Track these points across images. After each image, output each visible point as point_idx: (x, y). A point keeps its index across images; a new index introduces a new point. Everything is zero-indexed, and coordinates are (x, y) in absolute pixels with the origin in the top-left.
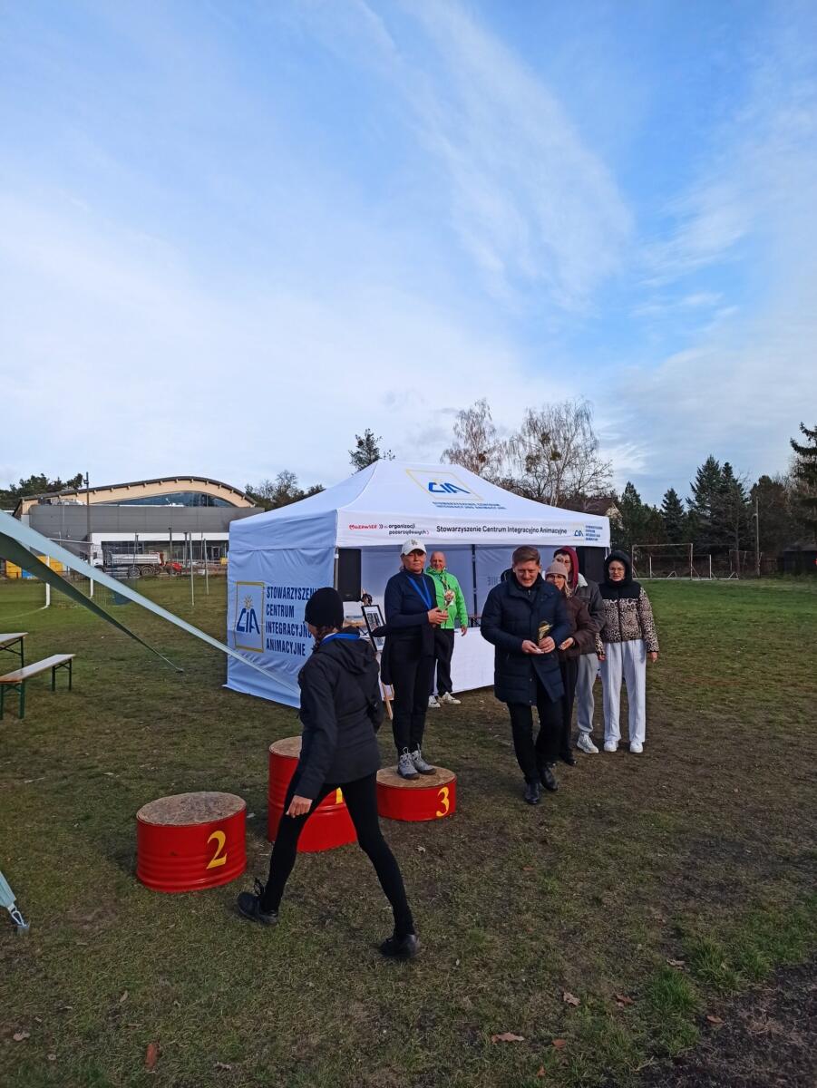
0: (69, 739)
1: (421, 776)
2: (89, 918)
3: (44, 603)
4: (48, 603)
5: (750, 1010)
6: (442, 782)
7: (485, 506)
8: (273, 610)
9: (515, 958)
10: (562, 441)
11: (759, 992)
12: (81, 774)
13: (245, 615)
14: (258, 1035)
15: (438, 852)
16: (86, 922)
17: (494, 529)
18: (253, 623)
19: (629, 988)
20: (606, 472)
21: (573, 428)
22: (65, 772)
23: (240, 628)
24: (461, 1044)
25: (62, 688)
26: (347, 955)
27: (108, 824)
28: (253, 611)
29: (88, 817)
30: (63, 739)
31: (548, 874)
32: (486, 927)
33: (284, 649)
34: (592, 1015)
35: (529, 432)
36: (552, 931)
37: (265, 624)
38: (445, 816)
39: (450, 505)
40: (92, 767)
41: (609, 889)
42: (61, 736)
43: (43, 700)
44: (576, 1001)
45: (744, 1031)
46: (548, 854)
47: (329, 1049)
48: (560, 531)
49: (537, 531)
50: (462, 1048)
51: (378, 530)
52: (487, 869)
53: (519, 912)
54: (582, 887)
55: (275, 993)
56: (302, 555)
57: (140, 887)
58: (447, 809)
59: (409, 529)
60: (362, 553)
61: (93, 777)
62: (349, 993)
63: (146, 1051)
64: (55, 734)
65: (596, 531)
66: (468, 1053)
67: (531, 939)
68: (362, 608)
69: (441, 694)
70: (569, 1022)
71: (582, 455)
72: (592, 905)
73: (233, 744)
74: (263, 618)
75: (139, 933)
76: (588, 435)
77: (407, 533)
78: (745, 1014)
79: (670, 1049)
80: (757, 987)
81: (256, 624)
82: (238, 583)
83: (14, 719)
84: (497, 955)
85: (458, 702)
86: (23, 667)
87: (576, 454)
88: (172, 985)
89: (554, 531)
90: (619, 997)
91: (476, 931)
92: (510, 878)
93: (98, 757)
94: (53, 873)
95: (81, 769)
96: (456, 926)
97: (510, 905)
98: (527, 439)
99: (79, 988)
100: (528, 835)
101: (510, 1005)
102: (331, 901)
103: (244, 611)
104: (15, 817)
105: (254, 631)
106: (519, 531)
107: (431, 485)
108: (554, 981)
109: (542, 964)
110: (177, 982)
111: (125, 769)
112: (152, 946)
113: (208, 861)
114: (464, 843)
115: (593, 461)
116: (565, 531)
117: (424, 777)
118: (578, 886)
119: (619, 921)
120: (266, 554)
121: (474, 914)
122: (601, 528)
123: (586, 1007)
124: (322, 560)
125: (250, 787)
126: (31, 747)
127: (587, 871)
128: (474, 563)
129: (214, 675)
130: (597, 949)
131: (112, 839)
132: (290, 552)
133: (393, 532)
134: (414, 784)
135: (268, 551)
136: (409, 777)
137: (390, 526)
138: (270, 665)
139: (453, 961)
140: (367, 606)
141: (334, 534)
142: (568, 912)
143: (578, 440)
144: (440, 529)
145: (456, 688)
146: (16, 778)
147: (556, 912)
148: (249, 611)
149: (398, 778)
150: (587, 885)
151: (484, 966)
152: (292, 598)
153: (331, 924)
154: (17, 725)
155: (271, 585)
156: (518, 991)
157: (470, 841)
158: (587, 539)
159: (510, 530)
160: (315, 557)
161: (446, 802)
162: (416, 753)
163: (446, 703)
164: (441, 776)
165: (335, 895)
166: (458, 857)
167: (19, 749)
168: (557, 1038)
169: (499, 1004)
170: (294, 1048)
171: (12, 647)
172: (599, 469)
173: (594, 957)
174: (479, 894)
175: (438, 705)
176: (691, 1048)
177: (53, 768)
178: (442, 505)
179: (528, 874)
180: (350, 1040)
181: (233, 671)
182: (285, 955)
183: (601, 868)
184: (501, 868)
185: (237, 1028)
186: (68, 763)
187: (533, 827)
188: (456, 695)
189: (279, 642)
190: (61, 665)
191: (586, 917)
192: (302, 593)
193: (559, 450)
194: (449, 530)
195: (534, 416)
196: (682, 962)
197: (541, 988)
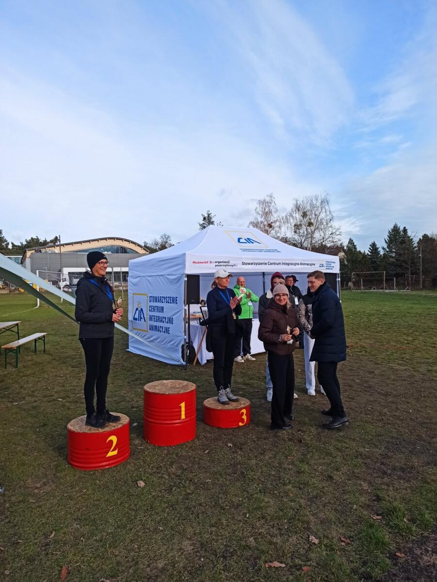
0: (40, 379)
1: (230, 402)
2: (38, 485)
3: (37, 305)
4: (38, 305)
5: (422, 549)
6: (242, 406)
7: (269, 251)
8: (153, 309)
9: (281, 513)
10: (314, 216)
11: (427, 537)
12: (45, 399)
13: (137, 311)
14: (128, 560)
15: (239, 447)
16: (37, 488)
17: (274, 264)
18: (142, 316)
19: (349, 534)
20: (338, 233)
21: (320, 209)
22: (36, 399)
23: (135, 319)
24: (247, 568)
25: (40, 351)
26: (183, 510)
27: (56, 429)
28: (142, 310)
29: (45, 425)
30: (37, 380)
31: (302, 461)
32: (265, 493)
33: (158, 330)
34: (327, 551)
35: (296, 211)
36: (303, 496)
37: (148, 317)
38: (244, 425)
39: (249, 250)
40: (51, 396)
41: (337, 470)
42: (36, 378)
43: (30, 357)
44: (316, 541)
45: (418, 563)
46: (302, 448)
47: (168, 570)
48: (311, 265)
49: (298, 264)
50: (247, 572)
51: (209, 264)
52: (267, 457)
53: (284, 485)
54: (322, 469)
55: (140, 534)
56: (167, 278)
57: (69, 467)
58: (245, 421)
59: (227, 263)
60: (200, 277)
61: (51, 402)
62: (183, 534)
63: (61, 570)
64: (34, 377)
65: (333, 264)
66: (251, 575)
67: (291, 501)
68: (201, 308)
69: (245, 355)
70: (312, 555)
71: (325, 223)
72: (327, 480)
73: (129, 383)
74: (147, 313)
75: (65, 495)
76: (328, 213)
77: (225, 266)
78: (418, 552)
79: (373, 575)
80: (426, 534)
81: (144, 316)
82: (134, 294)
83: (12, 368)
84: (271, 511)
85: (254, 359)
86: (19, 339)
87: (321, 223)
88: (81, 528)
89: (308, 264)
90: (342, 539)
91: (259, 496)
92: (280, 464)
93: (55, 390)
94: (22, 457)
95: (45, 396)
96: (248, 492)
97: (279, 480)
98: (294, 215)
99: (27, 529)
100: (291, 437)
101: (277, 543)
102: (177, 476)
103: (137, 309)
104: (6, 424)
105: (143, 320)
106: (288, 264)
107: (239, 239)
108: (304, 528)
109: (297, 518)
110: (84, 526)
111: (68, 397)
112: (72, 503)
113: (108, 452)
114: (254, 441)
115: (331, 227)
116: (314, 265)
117: (233, 403)
118: (319, 468)
119: (343, 490)
120: (149, 278)
121: (258, 485)
122: (334, 263)
123: (323, 545)
124: (178, 281)
125: (136, 407)
126: (20, 384)
127: (324, 459)
128: (264, 283)
129: (122, 344)
130: (330, 508)
131: (57, 438)
132: (161, 277)
133: (217, 266)
134: (227, 407)
135: (149, 276)
136: (224, 403)
137: (216, 262)
138: (151, 339)
139: (245, 514)
140: (203, 306)
141: (184, 267)
142: (313, 484)
143: (323, 215)
144: (243, 264)
145: (253, 352)
146: (9, 402)
147: (306, 484)
148: (139, 309)
149: (218, 403)
150: (324, 468)
151: (263, 518)
152: (163, 302)
153: (175, 490)
154: (14, 371)
155: (151, 295)
156: (283, 534)
157: (258, 440)
158: (327, 269)
159: (283, 264)
160: (174, 279)
161: (244, 417)
162: (228, 390)
163: (248, 360)
164: (242, 402)
165: (179, 472)
166: (250, 450)
167: (13, 385)
168: (304, 565)
169: (271, 543)
170: (148, 569)
171: (12, 329)
172: (334, 231)
173: (328, 513)
174: (261, 473)
175: (243, 361)
176: (387, 574)
177: (30, 396)
178: (244, 250)
179: (290, 460)
180: (181, 565)
181: (131, 342)
182: (147, 509)
183: (333, 457)
184: (275, 457)
185: (116, 556)
186: (38, 393)
187: (293, 432)
188: (253, 356)
189: (156, 326)
190: (39, 338)
191: (323, 487)
192: (168, 299)
193: (312, 221)
194: (249, 264)
195: (298, 202)
196: (380, 517)
197: (296, 533)
